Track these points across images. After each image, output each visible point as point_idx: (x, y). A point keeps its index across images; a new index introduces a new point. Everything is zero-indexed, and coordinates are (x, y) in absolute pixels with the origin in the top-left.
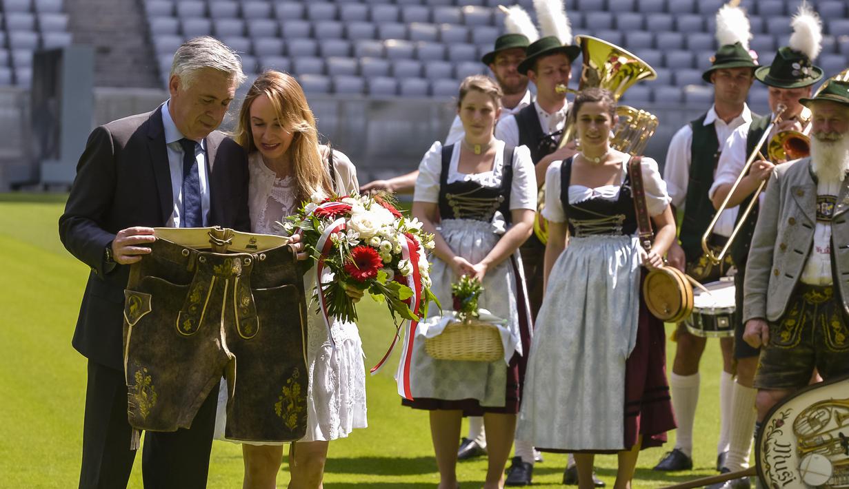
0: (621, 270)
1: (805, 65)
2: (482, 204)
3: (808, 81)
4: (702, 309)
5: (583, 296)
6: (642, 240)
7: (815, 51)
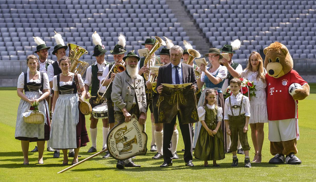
0: (74, 103)
1: (122, 49)
2: (36, 88)
3: (123, 52)
4: (97, 112)
5: (65, 110)
6: (79, 95)
7: (124, 45)
